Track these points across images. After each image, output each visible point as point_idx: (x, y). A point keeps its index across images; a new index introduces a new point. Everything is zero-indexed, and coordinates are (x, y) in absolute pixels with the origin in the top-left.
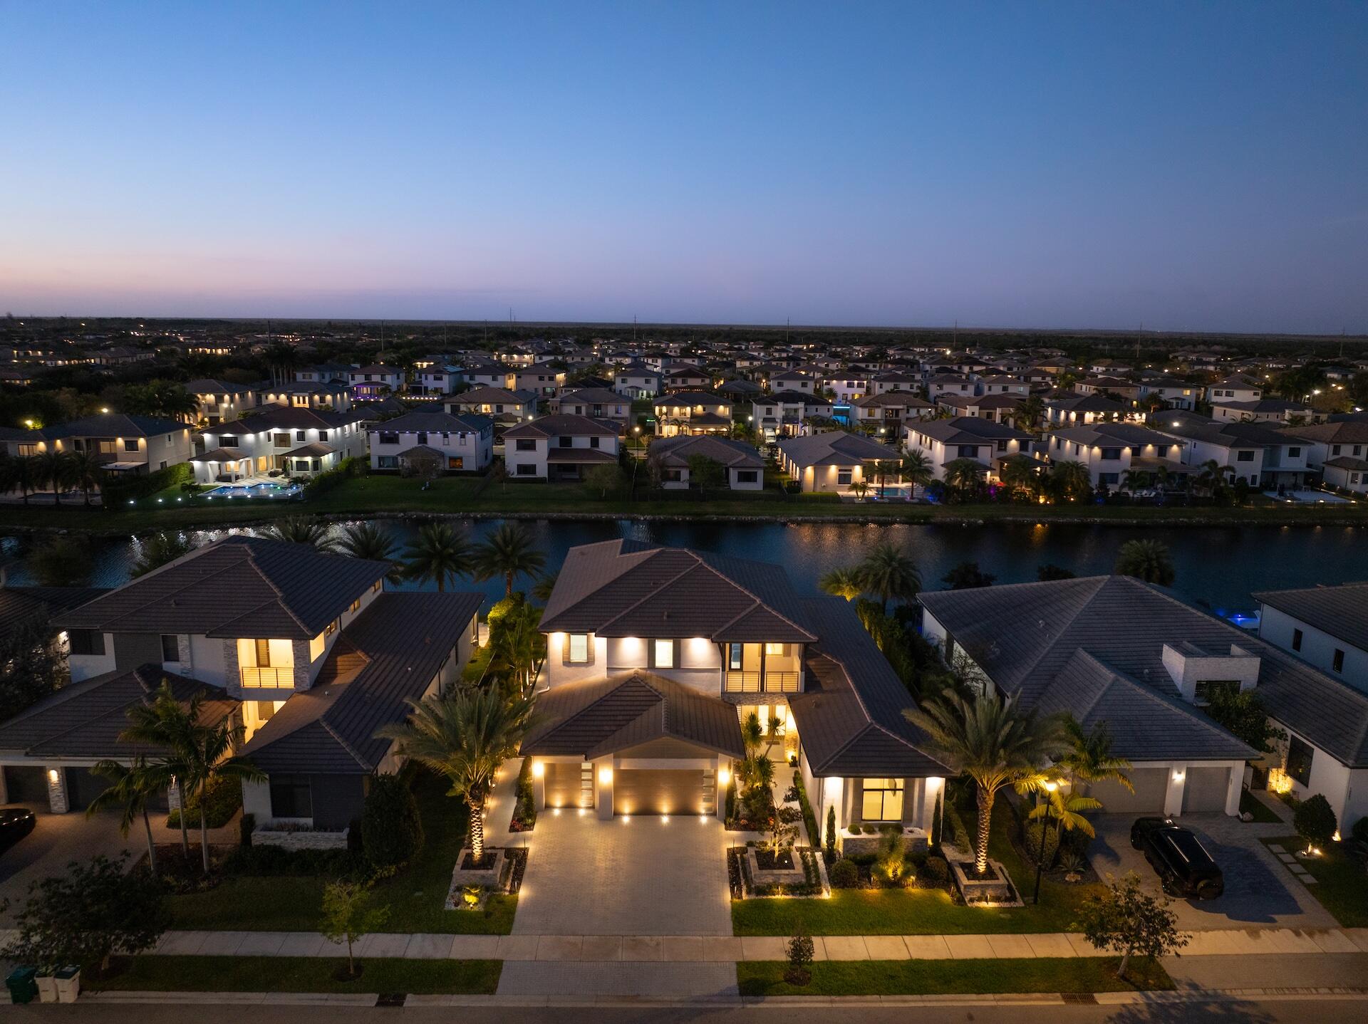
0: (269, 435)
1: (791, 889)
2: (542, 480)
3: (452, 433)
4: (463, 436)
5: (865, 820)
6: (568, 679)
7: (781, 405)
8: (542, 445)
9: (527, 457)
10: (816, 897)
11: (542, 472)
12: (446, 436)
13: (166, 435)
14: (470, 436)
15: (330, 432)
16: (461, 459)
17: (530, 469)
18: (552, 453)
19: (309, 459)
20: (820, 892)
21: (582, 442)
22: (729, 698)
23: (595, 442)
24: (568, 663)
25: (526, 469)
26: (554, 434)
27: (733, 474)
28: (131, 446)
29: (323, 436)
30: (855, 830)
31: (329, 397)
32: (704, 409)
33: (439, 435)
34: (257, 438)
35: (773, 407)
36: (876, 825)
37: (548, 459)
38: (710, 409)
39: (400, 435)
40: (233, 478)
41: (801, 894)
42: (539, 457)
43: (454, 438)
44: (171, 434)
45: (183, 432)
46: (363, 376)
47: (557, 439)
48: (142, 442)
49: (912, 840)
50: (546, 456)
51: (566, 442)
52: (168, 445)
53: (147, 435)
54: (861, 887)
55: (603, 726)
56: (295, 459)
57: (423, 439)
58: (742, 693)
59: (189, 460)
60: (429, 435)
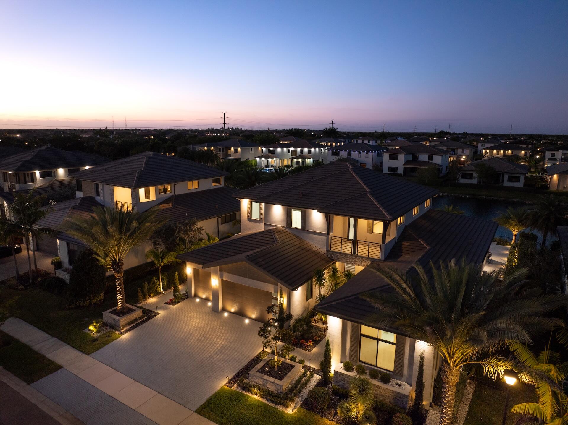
0: (289, 150)
1: (267, 394)
2: (400, 175)
3: (362, 152)
4: (367, 153)
5: (360, 361)
6: (250, 229)
7: (561, 151)
8: (402, 158)
9: (393, 163)
10: (281, 408)
11: (400, 171)
12: (360, 153)
13: (250, 148)
14: (370, 153)
15: (313, 150)
16: (365, 164)
17: (394, 169)
18: (407, 162)
19: (300, 160)
20: (286, 407)
21: (424, 158)
22: (331, 255)
23: (431, 158)
24: (250, 219)
25: (393, 169)
26: (409, 153)
27: (506, 177)
28: (236, 151)
29: (310, 152)
30: (348, 367)
31: (334, 144)
32: (512, 152)
33: (357, 152)
34: (282, 151)
35: (555, 152)
36: (368, 368)
37: (404, 165)
38: (516, 152)
39: (340, 152)
40: (270, 166)
41: (272, 402)
42: (400, 163)
43: (363, 154)
44: (253, 148)
45: (259, 148)
46: (361, 141)
47: (411, 156)
48: (239, 149)
49: (393, 392)
50: (403, 164)
51: (415, 157)
52: (251, 152)
53: (241, 147)
54: (324, 416)
55: (228, 252)
56: (295, 160)
57: (349, 154)
58: (340, 253)
59: (255, 158)
60: (352, 152)
